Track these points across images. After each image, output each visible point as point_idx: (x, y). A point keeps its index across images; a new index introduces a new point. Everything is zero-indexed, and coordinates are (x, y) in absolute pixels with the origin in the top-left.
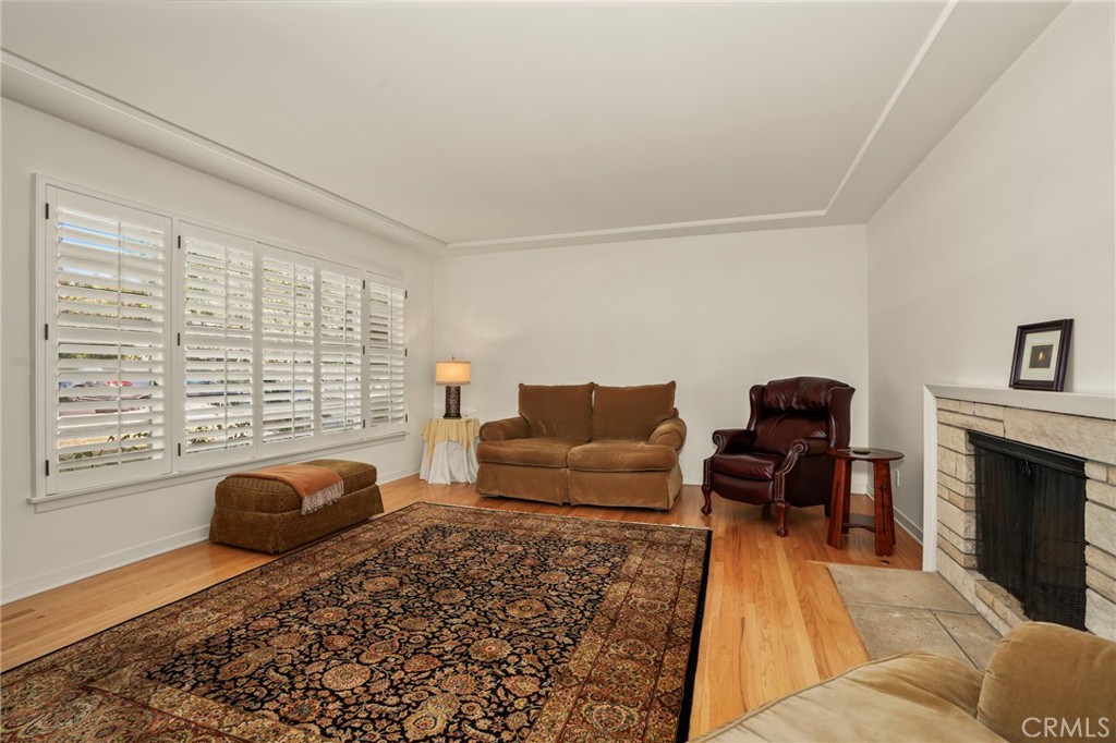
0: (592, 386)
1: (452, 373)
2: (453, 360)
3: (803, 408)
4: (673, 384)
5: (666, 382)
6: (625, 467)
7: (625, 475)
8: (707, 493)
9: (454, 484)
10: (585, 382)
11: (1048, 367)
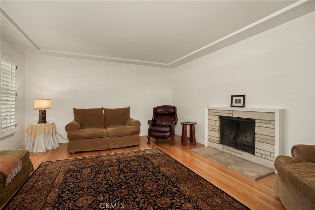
0: (103, 109)
1: (43, 104)
2: (43, 99)
3: (168, 113)
4: (129, 107)
5: (127, 107)
6: (128, 134)
7: (127, 136)
8: (149, 138)
9: (47, 151)
10: (100, 107)
11: (240, 103)
